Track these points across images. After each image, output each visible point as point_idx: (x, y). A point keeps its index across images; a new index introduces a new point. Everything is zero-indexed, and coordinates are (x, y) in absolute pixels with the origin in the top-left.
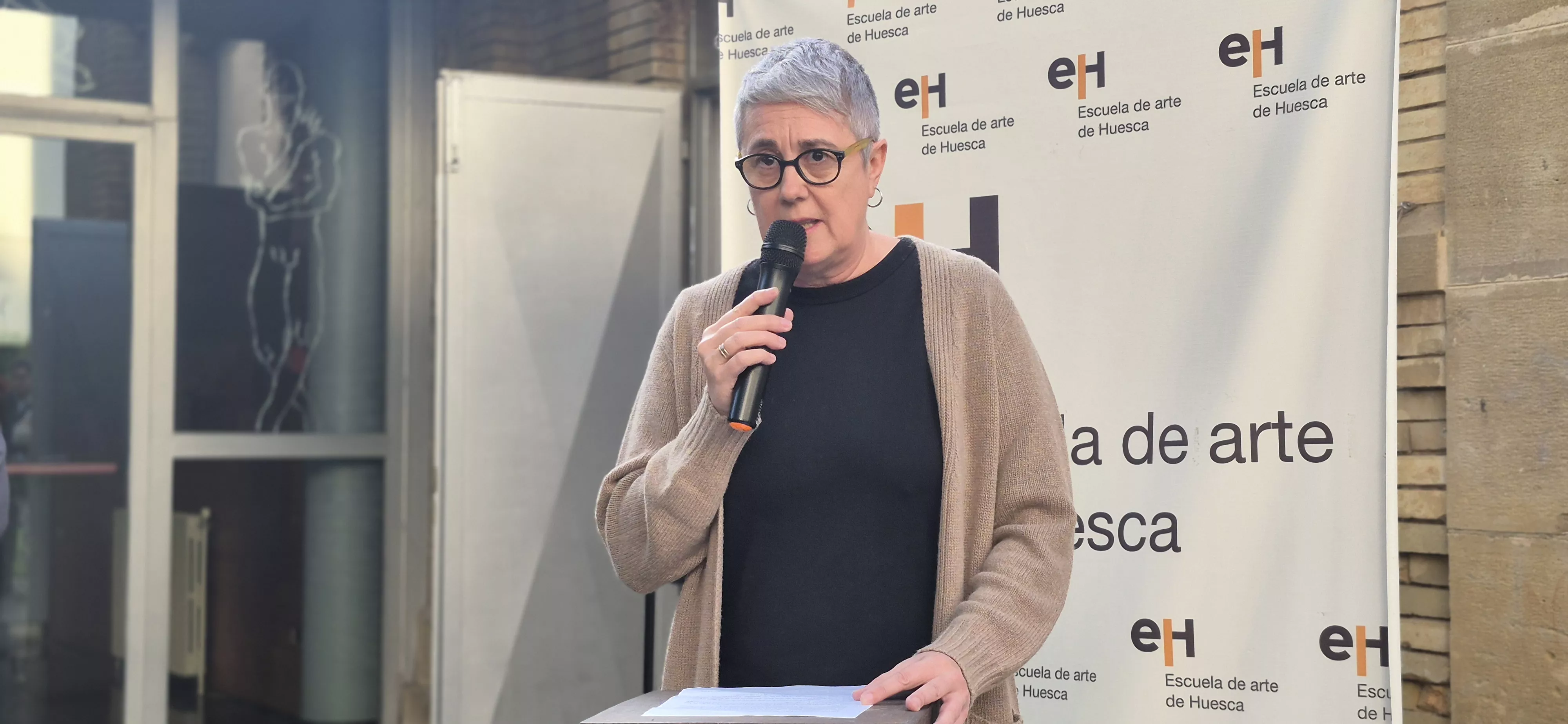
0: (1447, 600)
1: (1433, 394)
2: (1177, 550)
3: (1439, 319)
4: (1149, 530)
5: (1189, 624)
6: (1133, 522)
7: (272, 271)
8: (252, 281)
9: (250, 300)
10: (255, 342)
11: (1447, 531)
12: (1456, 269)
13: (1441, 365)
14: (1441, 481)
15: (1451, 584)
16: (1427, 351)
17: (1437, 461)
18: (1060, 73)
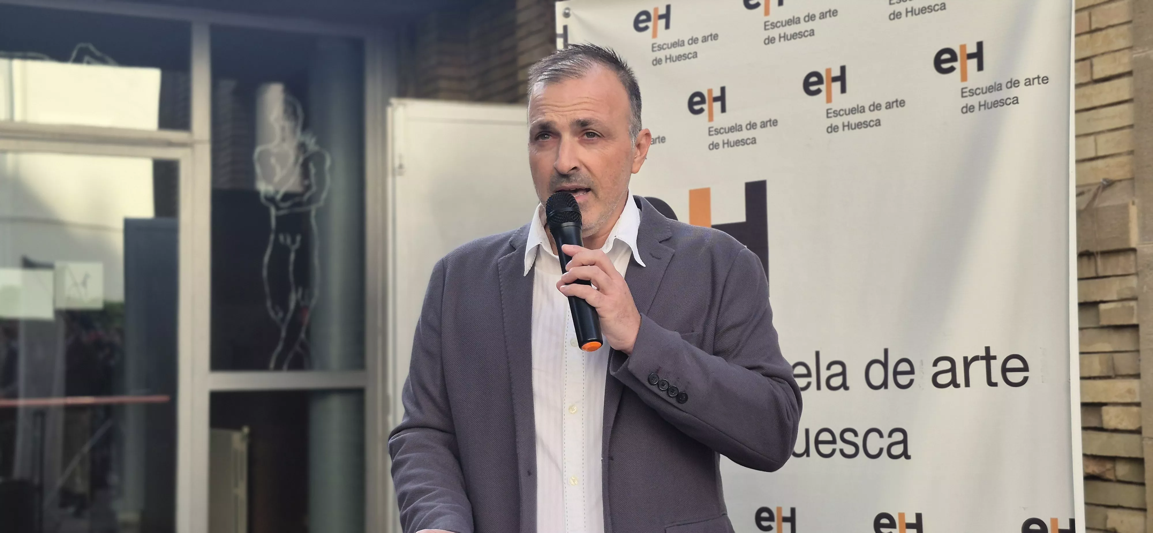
0: (1144, 493)
1: (1129, 330)
2: (908, 458)
3: (1133, 270)
4: (886, 442)
5: (919, 516)
6: (873, 436)
7: (281, 251)
8: (266, 259)
9: (265, 273)
10: (269, 304)
11: (1142, 439)
12: (1144, 231)
13: (1135, 307)
15: (1146, 482)
16: (1125, 297)
17: (1134, 384)
18: (812, 83)
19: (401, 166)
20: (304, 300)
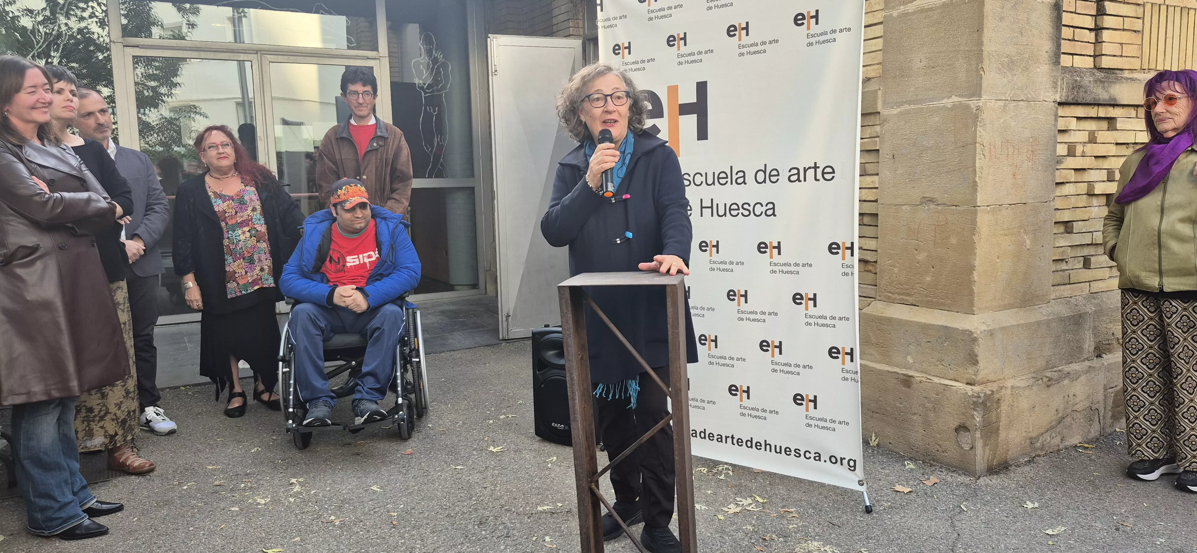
0: (876, 230)
2: (775, 216)
3: (878, 123)
4: (765, 208)
5: (779, 243)
11: (878, 205)
12: (884, 103)
13: (878, 141)
14: (876, 186)
15: (878, 225)
16: (872, 136)
17: (876, 178)
18: (731, 31)
19: (496, 71)
20: (441, 142)
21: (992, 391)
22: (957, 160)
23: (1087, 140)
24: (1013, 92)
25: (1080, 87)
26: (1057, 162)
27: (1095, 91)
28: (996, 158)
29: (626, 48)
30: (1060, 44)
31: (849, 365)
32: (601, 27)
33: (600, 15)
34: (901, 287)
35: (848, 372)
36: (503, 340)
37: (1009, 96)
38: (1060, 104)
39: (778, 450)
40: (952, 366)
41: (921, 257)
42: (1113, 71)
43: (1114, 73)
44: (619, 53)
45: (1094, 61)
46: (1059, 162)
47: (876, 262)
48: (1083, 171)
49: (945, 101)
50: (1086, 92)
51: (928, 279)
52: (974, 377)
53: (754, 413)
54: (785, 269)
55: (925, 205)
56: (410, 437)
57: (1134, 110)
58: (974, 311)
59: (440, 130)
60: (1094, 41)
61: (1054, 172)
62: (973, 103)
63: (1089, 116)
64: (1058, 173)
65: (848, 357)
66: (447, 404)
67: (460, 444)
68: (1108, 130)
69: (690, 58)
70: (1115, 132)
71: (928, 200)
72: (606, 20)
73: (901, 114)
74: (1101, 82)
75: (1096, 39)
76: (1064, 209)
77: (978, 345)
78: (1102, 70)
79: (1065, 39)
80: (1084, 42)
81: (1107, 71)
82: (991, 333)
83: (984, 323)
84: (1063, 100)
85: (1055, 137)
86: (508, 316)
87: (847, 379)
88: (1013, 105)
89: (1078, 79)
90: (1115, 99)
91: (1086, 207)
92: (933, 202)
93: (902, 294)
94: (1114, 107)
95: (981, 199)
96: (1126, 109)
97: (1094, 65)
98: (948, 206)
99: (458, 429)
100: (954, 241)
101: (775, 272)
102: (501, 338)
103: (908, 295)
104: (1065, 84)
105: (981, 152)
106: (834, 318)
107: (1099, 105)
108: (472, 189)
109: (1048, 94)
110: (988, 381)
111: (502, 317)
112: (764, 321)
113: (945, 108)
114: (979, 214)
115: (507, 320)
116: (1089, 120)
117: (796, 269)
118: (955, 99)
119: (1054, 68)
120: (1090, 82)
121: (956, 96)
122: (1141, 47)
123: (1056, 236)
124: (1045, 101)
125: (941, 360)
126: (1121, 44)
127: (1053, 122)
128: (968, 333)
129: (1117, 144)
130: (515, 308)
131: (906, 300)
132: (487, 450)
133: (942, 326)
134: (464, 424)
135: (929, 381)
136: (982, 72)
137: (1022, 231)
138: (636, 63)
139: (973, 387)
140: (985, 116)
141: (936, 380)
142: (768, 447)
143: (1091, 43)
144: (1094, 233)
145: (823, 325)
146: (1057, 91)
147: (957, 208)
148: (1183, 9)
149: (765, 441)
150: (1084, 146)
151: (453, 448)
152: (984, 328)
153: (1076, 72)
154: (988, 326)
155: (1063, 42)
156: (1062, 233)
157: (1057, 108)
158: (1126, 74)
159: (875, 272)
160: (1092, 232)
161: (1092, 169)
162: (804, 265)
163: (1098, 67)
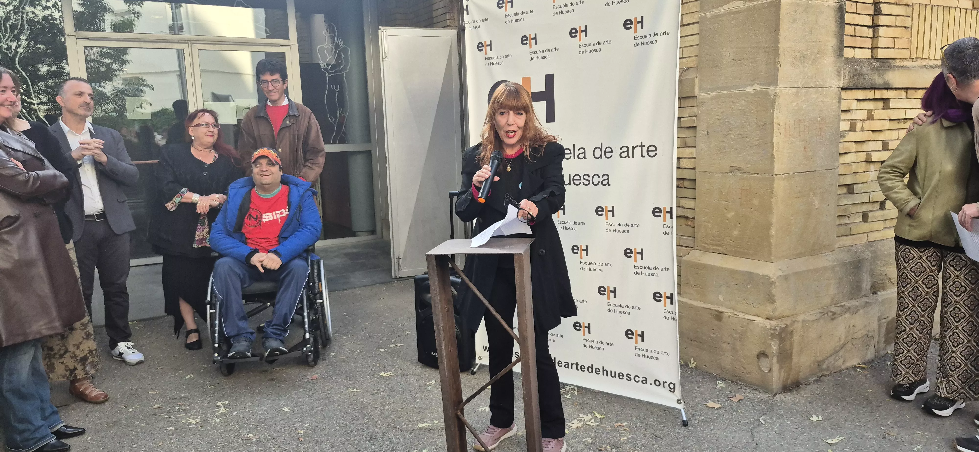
0: (695, 192)
1: (693, 128)
2: (609, 185)
3: (695, 105)
5: (613, 207)
6: (596, 177)
11: (695, 172)
12: (701, 89)
13: (695, 120)
14: (694, 156)
15: (696, 188)
16: (691, 115)
17: (693, 150)
18: (573, 33)
19: (386, 57)
20: (343, 114)
21: (787, 325)
22: (758, 137)
23: (865, 117)
24: (804, 81)
25: (860, 74)
26: (841, 136)
27: (872, 77)
28: (790, 135)
29: (488, 45)
30: (844, 40)
31: (669, 307)
32: (467, 28)
33: (466, 18)
34: (714, 239)
35: (668, 312)
36: (395, 278)
37: (801, 84)
38: (843, 89)
39: (613, 375)
40: (755, 304)
41: (730, 215)
42: (887, 60)
43: (887, 62)
44: (482, 50)
45: (872, 53)
46: (842, 136)
47: (694, 218)
48: (862, 143)
49: (749, 88)
50: (864, 78)
51: (736, 233)
52: (772, 313)
53: (594, 345)
54: (618, 228)
55: (733, 173)
56: (316, 363)
57: (905, 92)
58: (772, 260)
59: (342, 103)
60: (871, 36)
61: (838, 145)
62: (771, 90)
63: (868, 98)
64: (841, 145)
65: (669, 301)
66: (347, 335)
67: (357, 370)
68: (883, 109)
69: (540, 55)
70: (889, 111)
71: (735, 169)
72: (471, 22)
73: (713, 98)
74: (877, 70)
75: (874, 35)
76: (847, 174)
77: (775, 287)
78: (878, 60)
79: (848, 35)
80: (863, 37)
81: (882, 60)
82: (786, 278)
83: (780, 269)
84: (846, 86)
85: (839, 116)
86: (399, 259)
87: (668, 318)
88: (804, 91)
89: (858, 68)
90: (888, 84)
91: (864, 172)
92: (739, 171)
93: (715, 245)
94: (888, 90)
95: (778, 168)
96: (897, 92)
97: (872, 56)
98: (752, 174)
99: (356, 357)
100: (756, 202)
101: (609, 231)
102: (393, 276)
103: (720, 245)
104: (847, 72)
105: (778, 131)
106: (657, 269)
107: (875, 89)
108: (369, 152)
109: (834, 81)
110: (783, 316)
111: (394, 260)
112: (602, 270)
113: (748, 94)
114: (776, 181)
115: (398, 262)
116: (868, 101)
117: (627, 228)
118: (757, 87)
119: (838, 60)
120: (868, 70)
121: (757, 84)
122: (910, 40)
123: (840, 196)
124: (831, 87)
125: (746, 299)
126: (894, 38)
127: (837, 104)
128: (767, 277)
129: (890, 120)
130: (405, 252)
131: (718, 250)
132: (379, 375)
133: (746, 271)
134: (361, 352)
135: (736, 316)
136: (778, 65)
137: (811, 194)
138: (496, 58)
139: (772, 322)
140: (780, 101)
141: (741, 315)
142: (605, 372)
143: (869, 38)
144: (871, 193)
145: (648, 274)
146: (841, 79)
147: (759, 176)
148: (945, 8)
149: (603, 368)
150: (863, 123)
151: (351, 373)
152: (780, 273)
153: (856, 62)
154: (783, 272)
155: (845, 37)
156: (845, 194)
157: (841, 93)
158: (898, 63)
159: (693, 226)
160: (869, 192)
161: (869, 141)
162: (633, 226)
163: (874, 57)
